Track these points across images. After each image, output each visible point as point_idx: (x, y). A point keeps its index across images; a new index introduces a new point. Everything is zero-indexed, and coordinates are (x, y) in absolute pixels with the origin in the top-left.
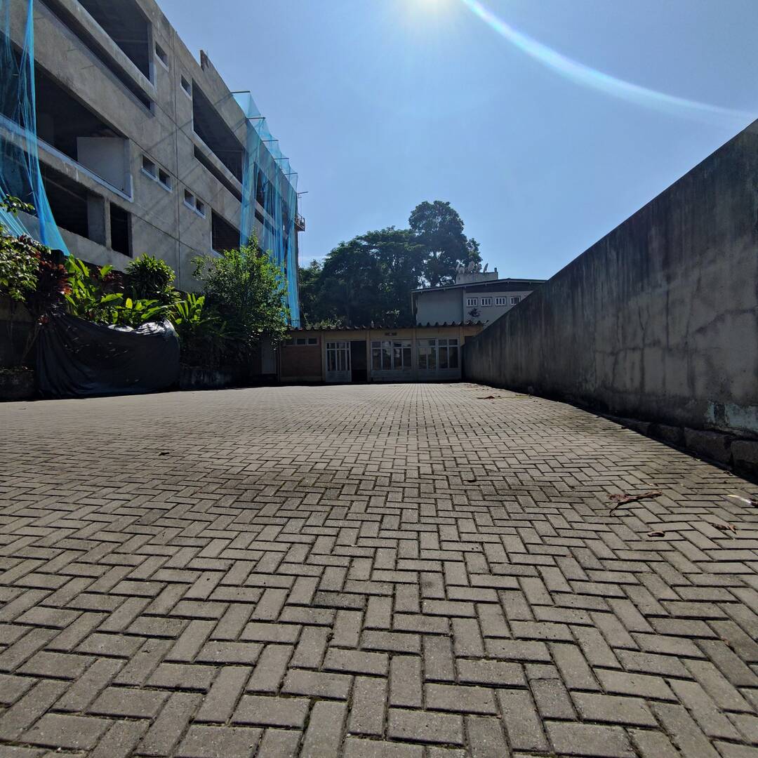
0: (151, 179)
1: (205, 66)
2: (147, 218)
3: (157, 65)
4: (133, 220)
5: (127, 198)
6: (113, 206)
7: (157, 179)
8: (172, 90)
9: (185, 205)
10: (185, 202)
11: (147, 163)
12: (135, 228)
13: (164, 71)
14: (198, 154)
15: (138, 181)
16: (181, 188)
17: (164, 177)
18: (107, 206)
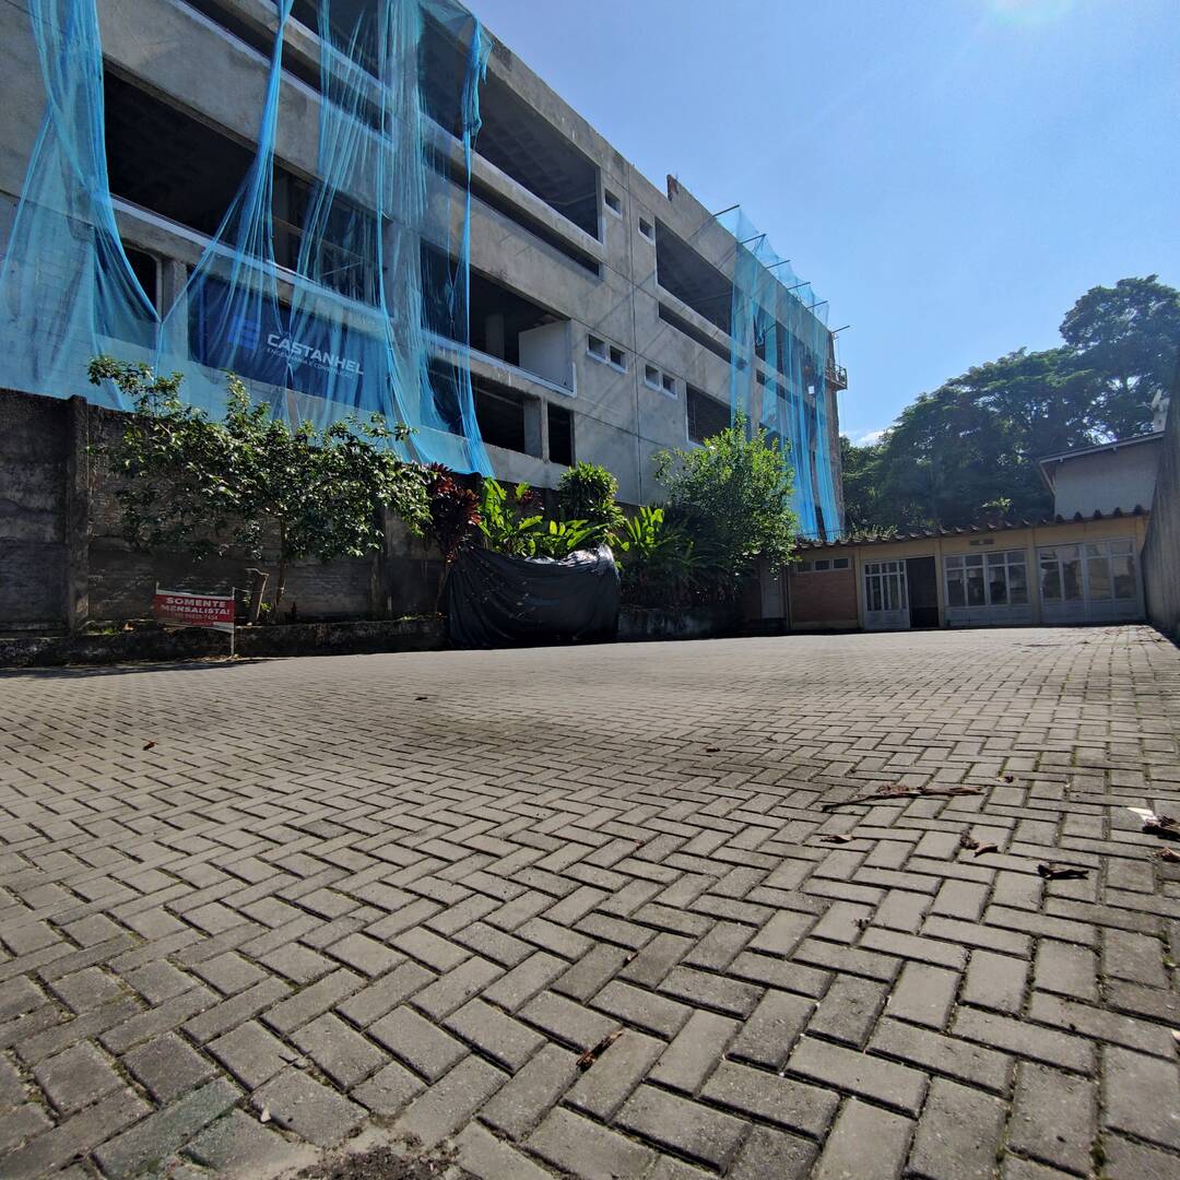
0: (600, 363)
1: (674, 193)
2: (595, 414)
3: (608, 216)
4: (577, 419)
5: (569, 393)
6: (551, 407)
7: (608, 360)
8: (627, 241)
9: (647, 387)
10: (648, 383)
11: (594, 343)
12: (580, 429)
13: (617, 220)
14: (665, 314)
15: (582, 368)
16: (641, 365)
17: (616, 356)
18: (545, 408)
